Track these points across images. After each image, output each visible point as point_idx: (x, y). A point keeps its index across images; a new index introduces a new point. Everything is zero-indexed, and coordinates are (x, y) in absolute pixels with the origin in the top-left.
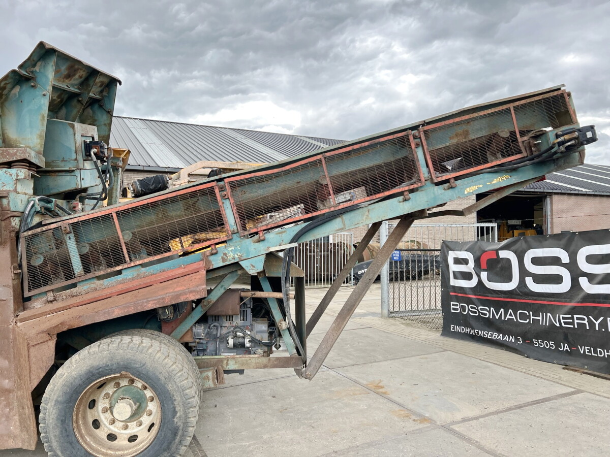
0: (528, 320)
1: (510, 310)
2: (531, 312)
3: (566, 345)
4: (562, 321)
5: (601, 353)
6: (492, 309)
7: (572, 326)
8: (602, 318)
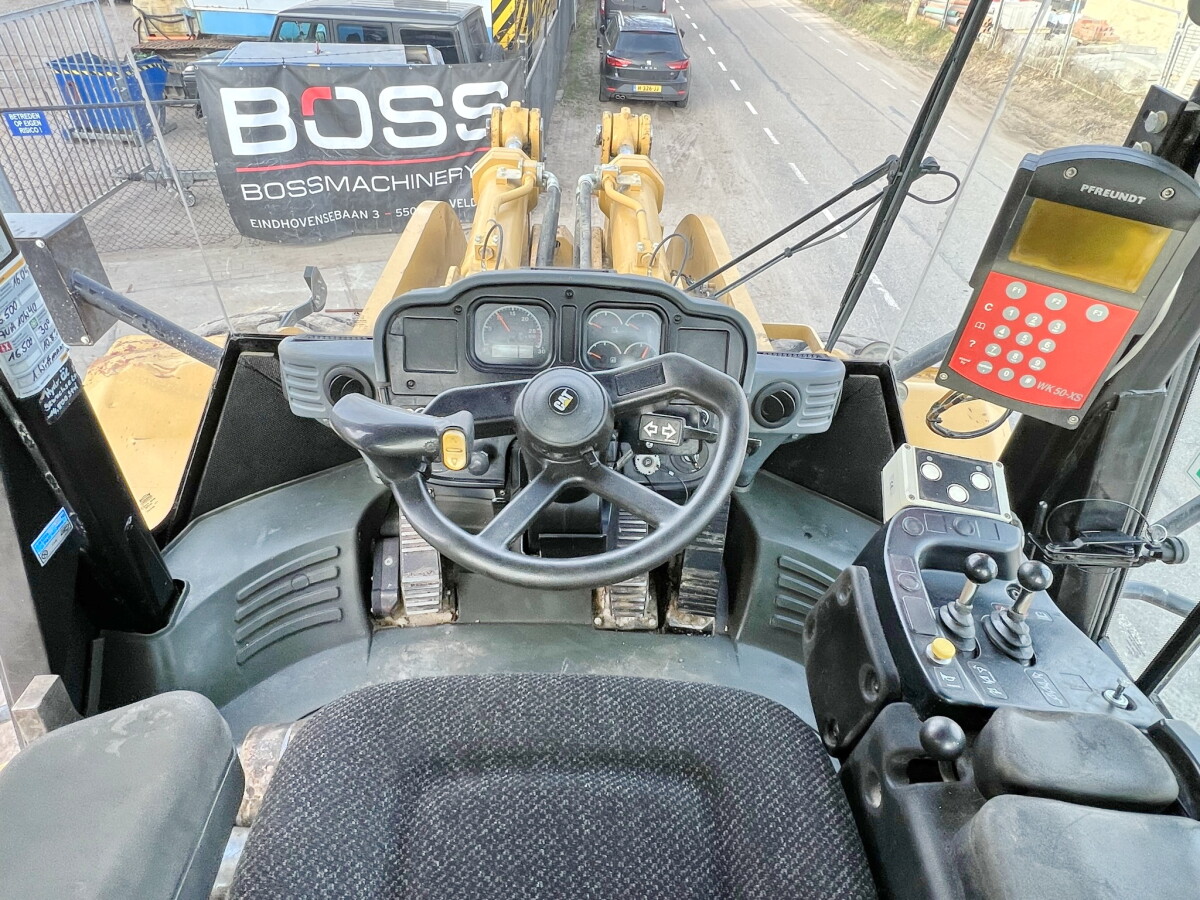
1: (360, 178)
6: (327, 178)
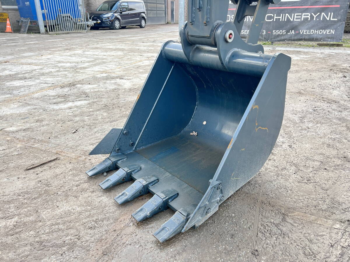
0: (272, 19)
2: (275, 15)
3: (293, 31)
4: (295, 17)
5: (312, 32)
7: (300, 20)
8: (319, 13)
